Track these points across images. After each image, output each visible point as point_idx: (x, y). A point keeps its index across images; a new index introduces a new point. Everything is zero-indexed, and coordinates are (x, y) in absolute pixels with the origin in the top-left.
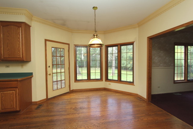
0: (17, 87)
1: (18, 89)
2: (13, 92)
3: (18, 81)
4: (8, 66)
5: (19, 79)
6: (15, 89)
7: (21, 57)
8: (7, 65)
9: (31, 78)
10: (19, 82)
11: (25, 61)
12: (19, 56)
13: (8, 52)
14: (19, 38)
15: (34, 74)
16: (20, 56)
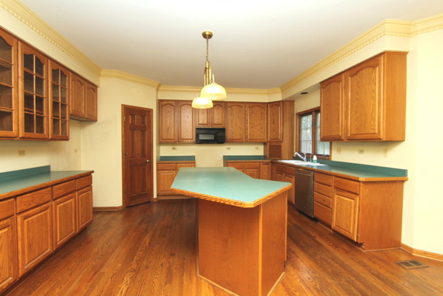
0: (357, 194)
1: (360, 198)
2: (351, 202)
3: (360, 182)
4: (362, 151)
5: (362, 178)
6: (354, 195)
7: (377, 132)
8: (362, 148)
9: (403, 181)
10: (361, 184)
11: (384, 140)
12: (372, 129)
13: (357, 123)
14: (374, 91)
15: (409, 175)
16: (374, 130)
